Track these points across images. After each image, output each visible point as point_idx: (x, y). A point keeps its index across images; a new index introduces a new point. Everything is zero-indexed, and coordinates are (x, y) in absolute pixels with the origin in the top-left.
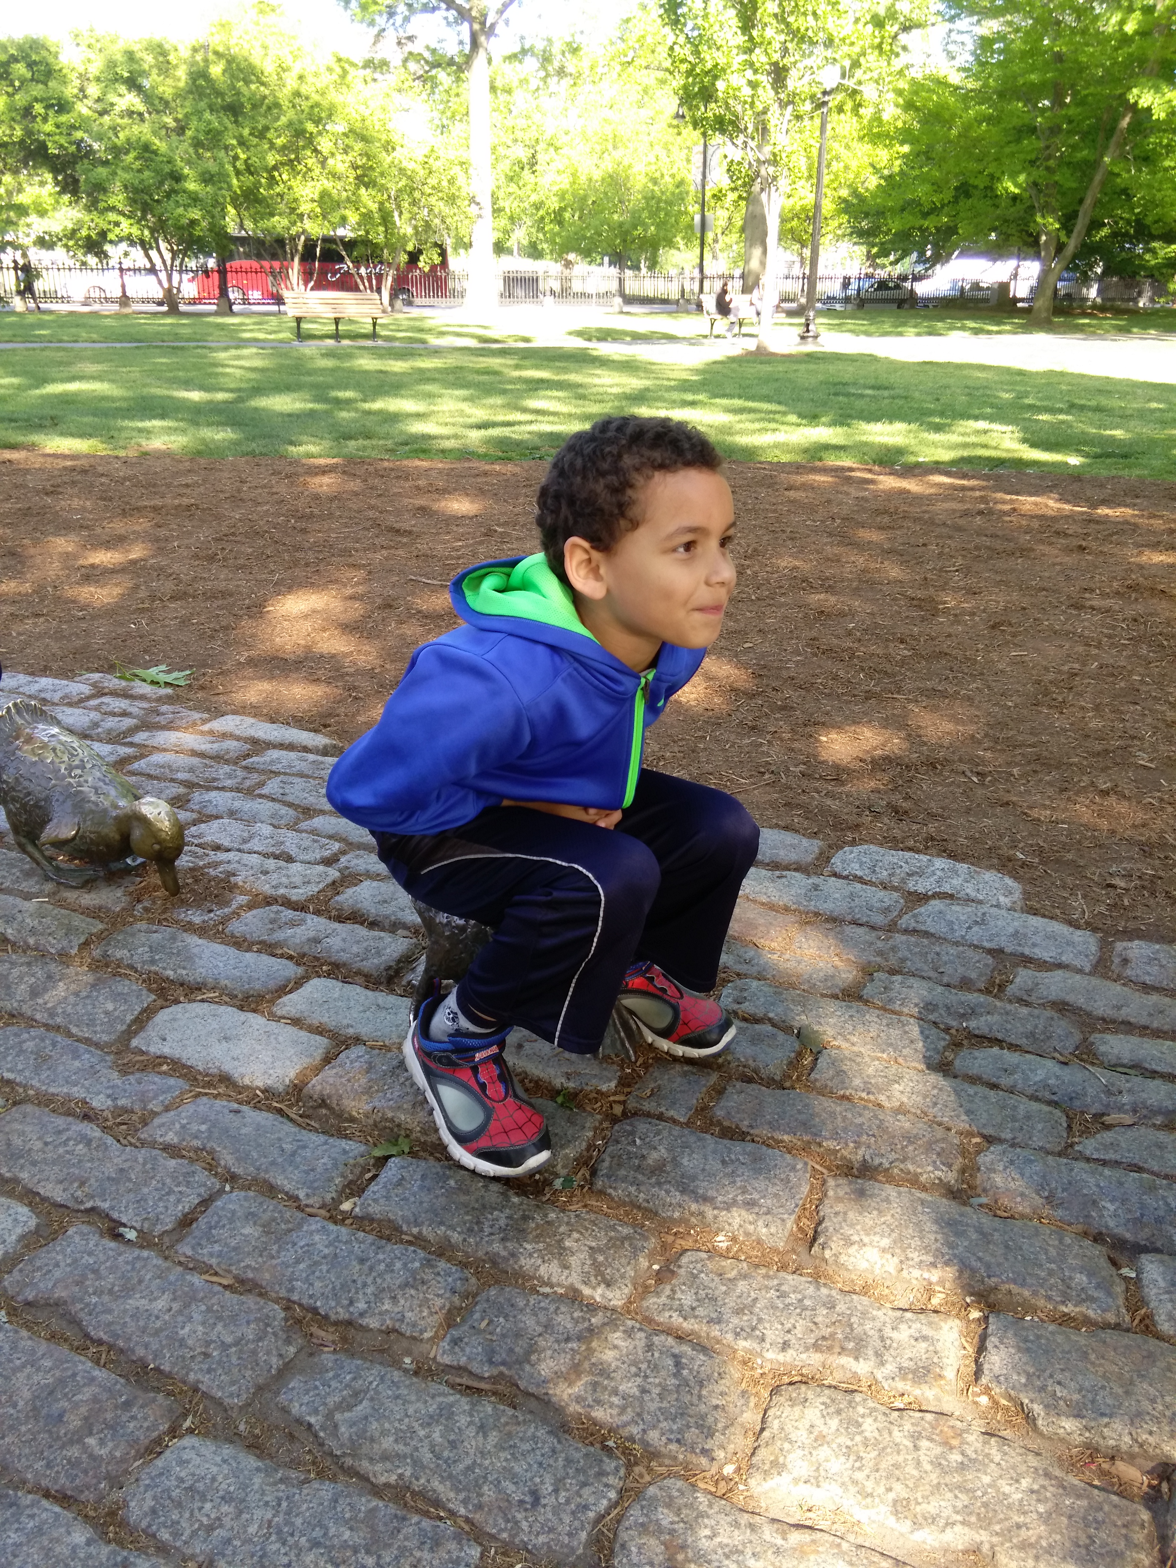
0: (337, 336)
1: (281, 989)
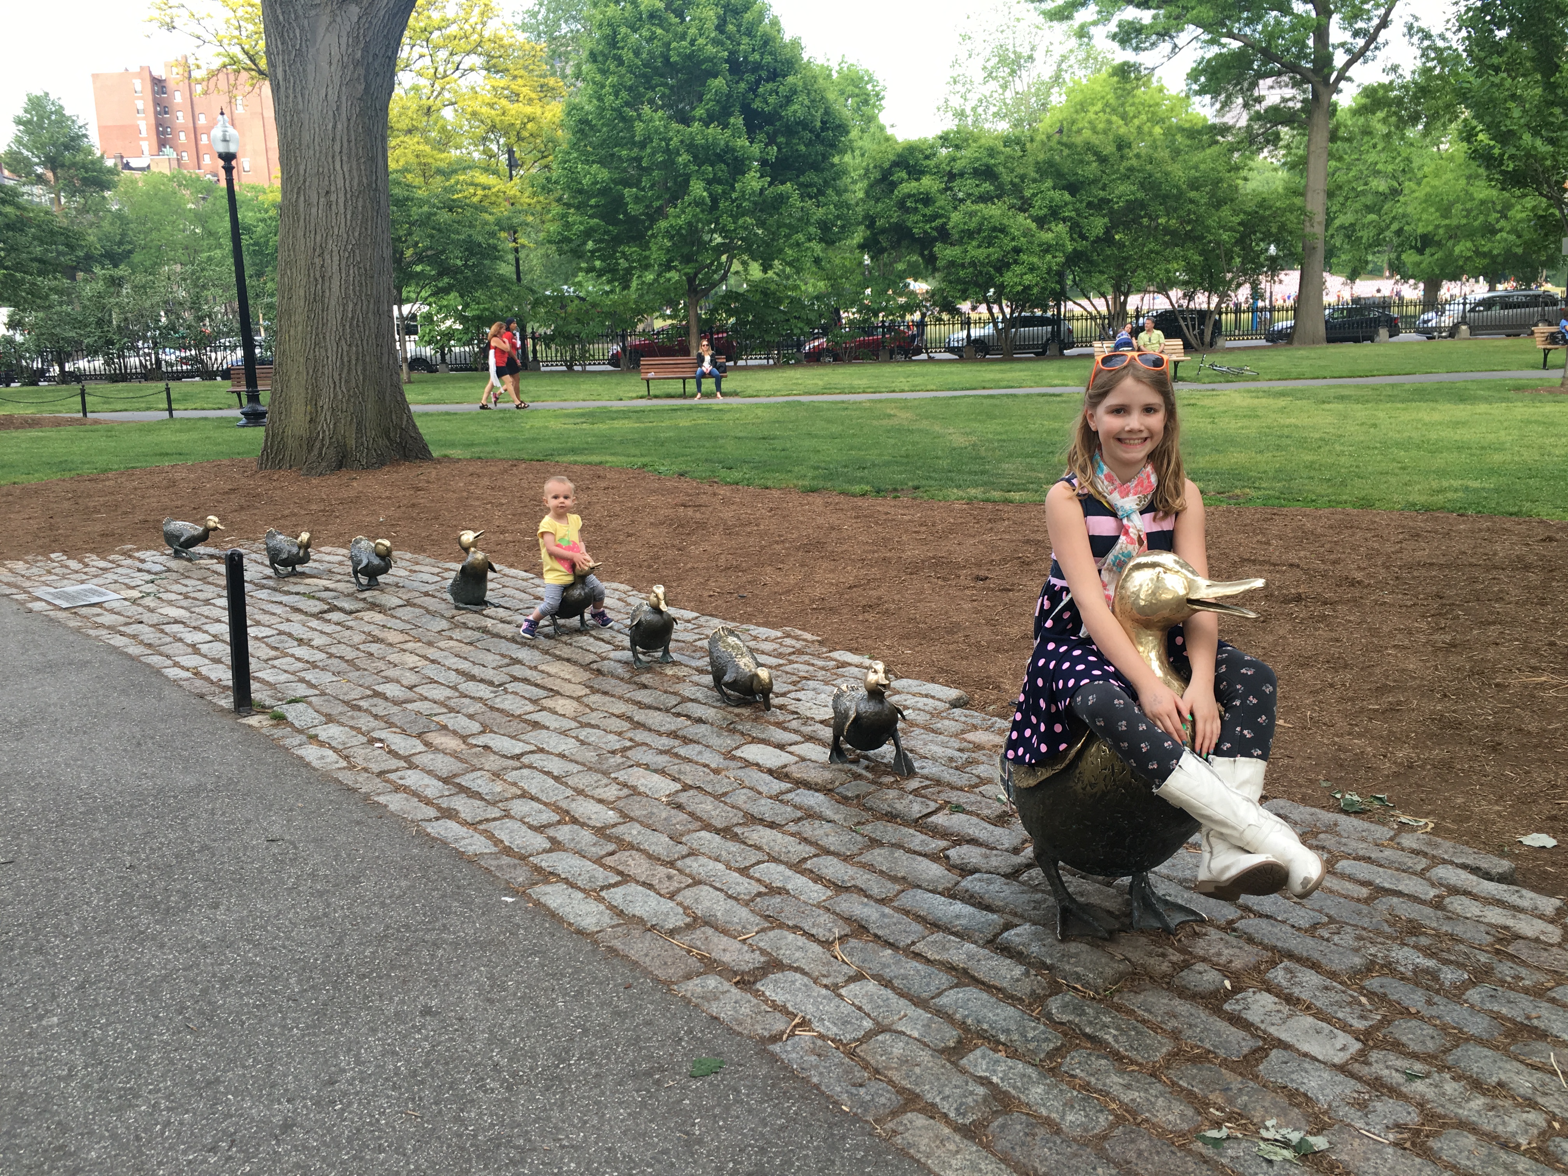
1: (793, 744)
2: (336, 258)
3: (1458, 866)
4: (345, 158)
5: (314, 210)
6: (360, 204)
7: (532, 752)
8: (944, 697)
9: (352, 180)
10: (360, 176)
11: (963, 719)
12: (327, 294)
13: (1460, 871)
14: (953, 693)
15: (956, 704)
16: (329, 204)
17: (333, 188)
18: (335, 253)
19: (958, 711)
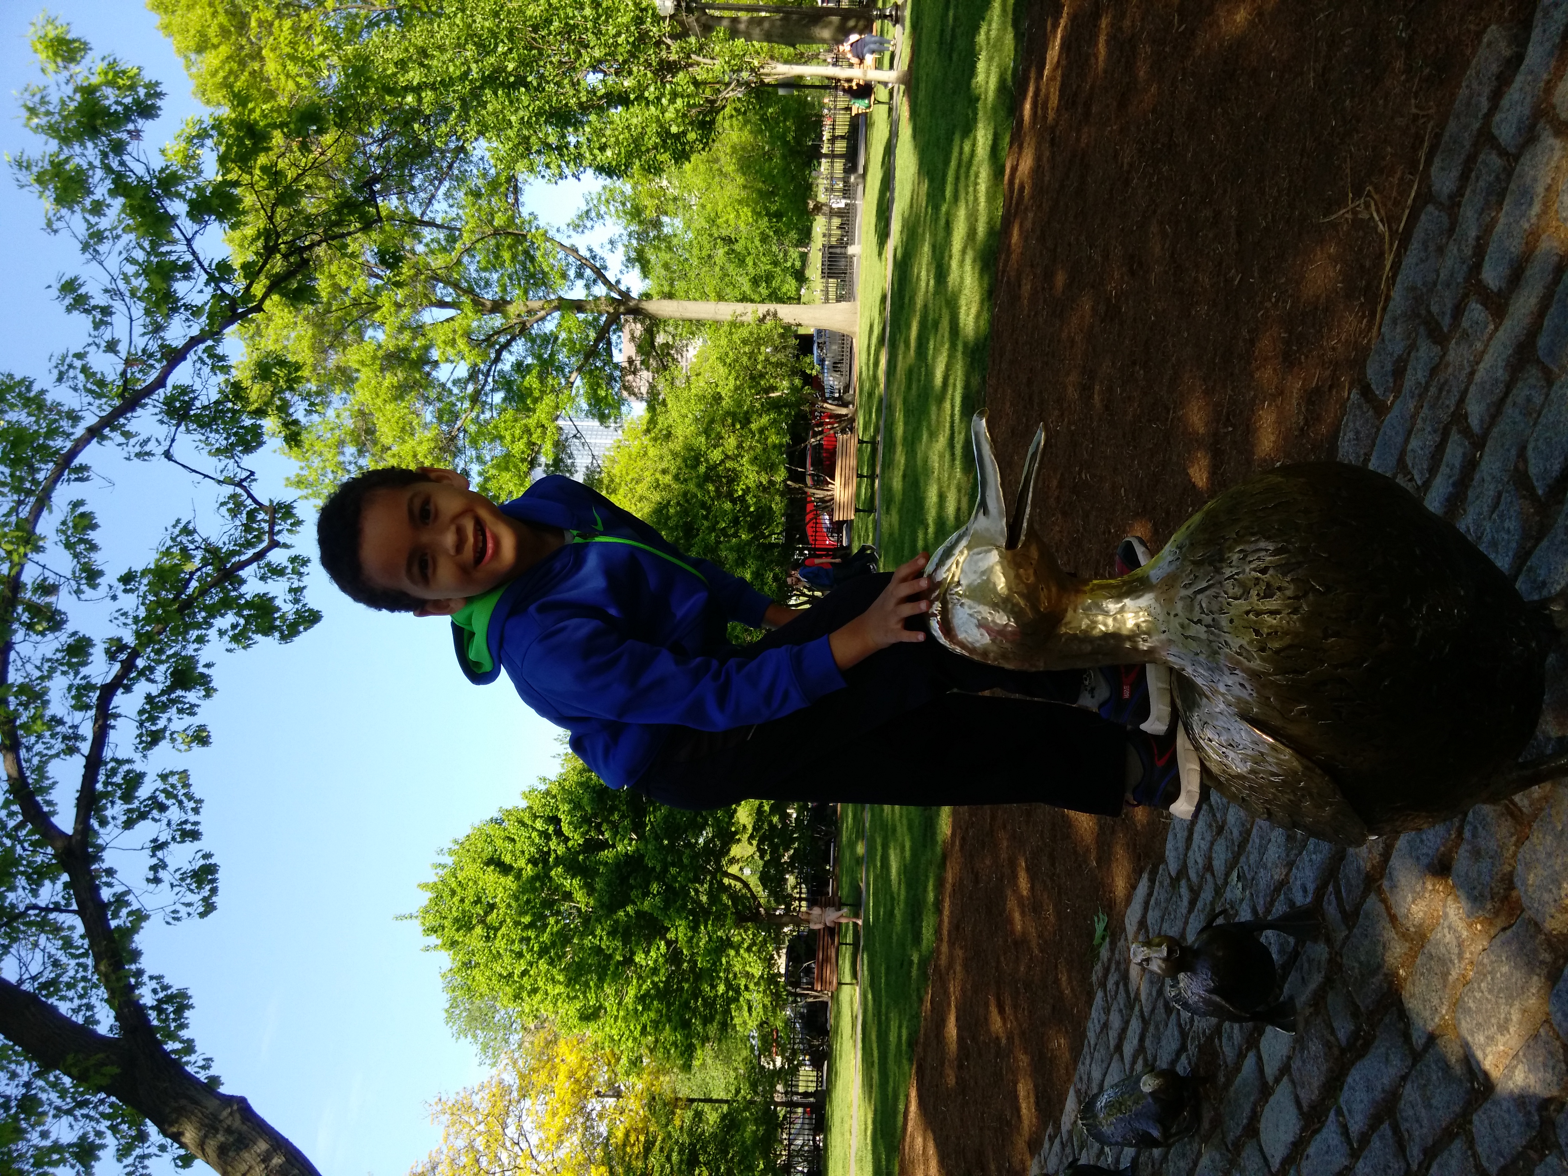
0: (872, 477)
1: (1261, 1070)
3: (1494, 107)
13: (1505, 102)
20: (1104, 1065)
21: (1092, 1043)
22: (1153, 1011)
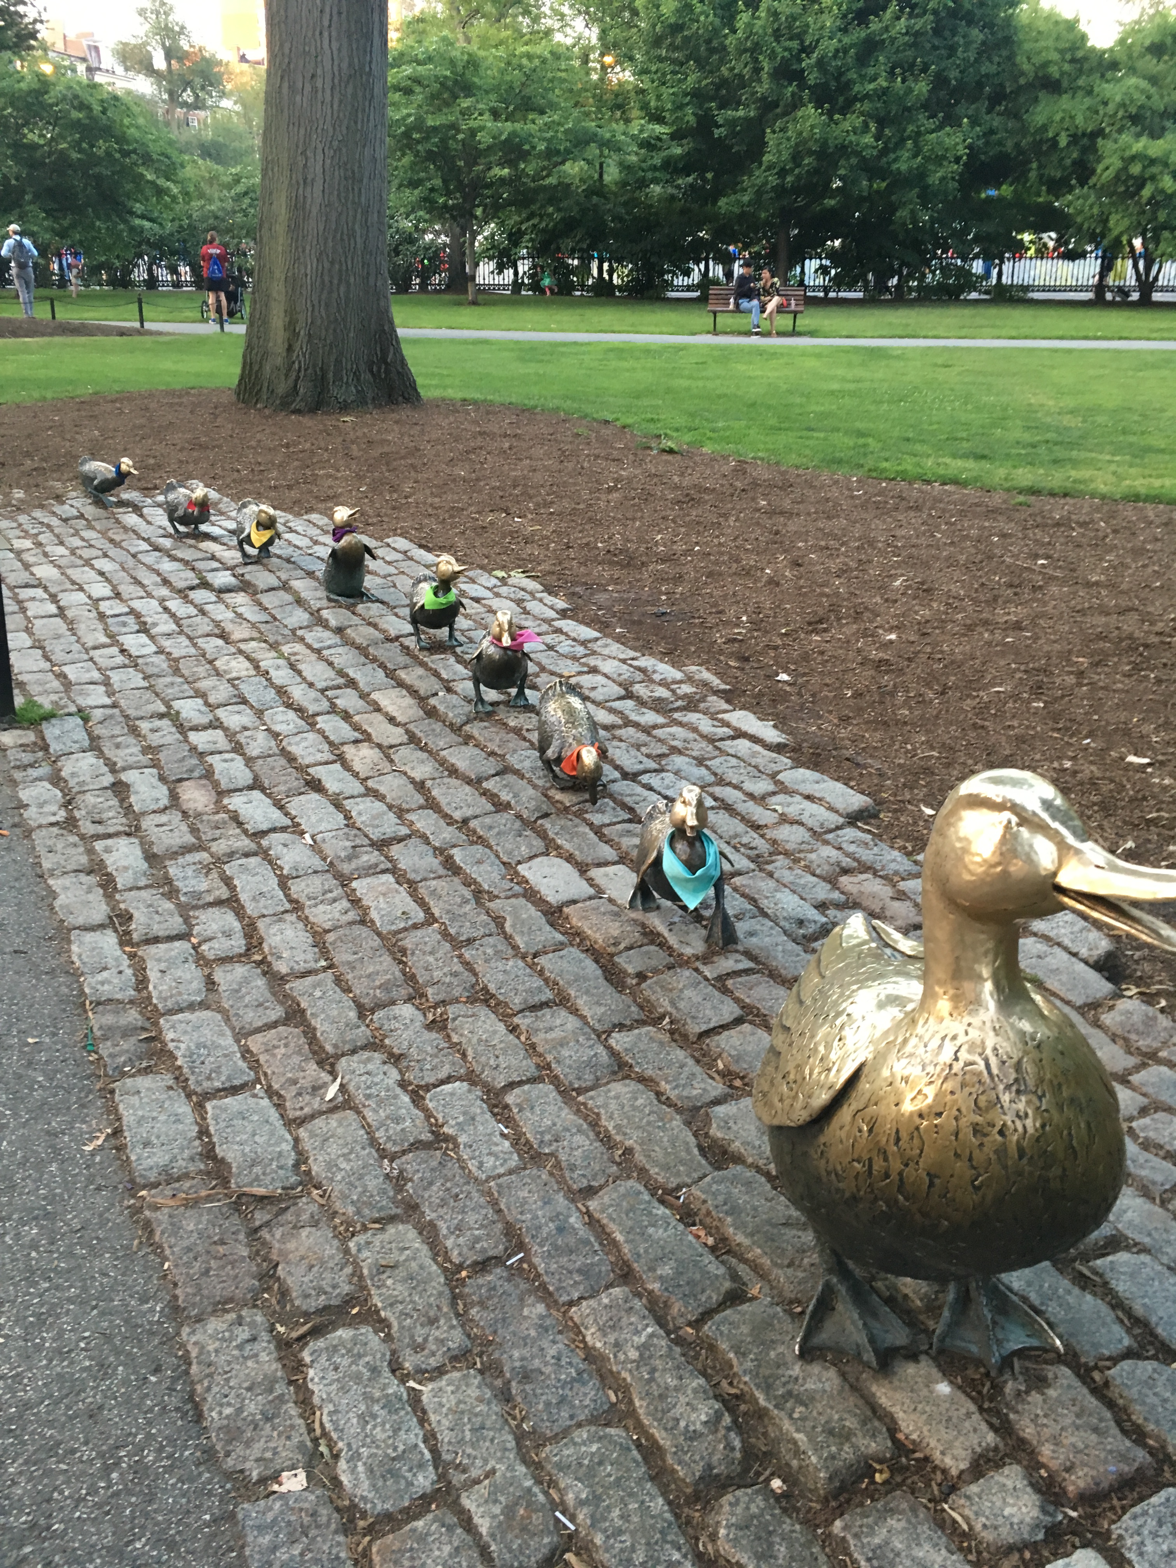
1: (599, 865)
2: (320, 157)
4: (334, 34)
5: (298, 98)
6: (350, 90)
7: (284, 829)
8: (840, 805)
9: (341, 60)
10: (351, 57)
11: (852, 848)
12: (309, 201)
14: (856, 800)
15: (854, 819)
16: (315, 90)
17: (319, 72)
18: (319, 151)
19: (850, 833)
20: (615, 676)
21: (635, 663)
22: (660, 740)
